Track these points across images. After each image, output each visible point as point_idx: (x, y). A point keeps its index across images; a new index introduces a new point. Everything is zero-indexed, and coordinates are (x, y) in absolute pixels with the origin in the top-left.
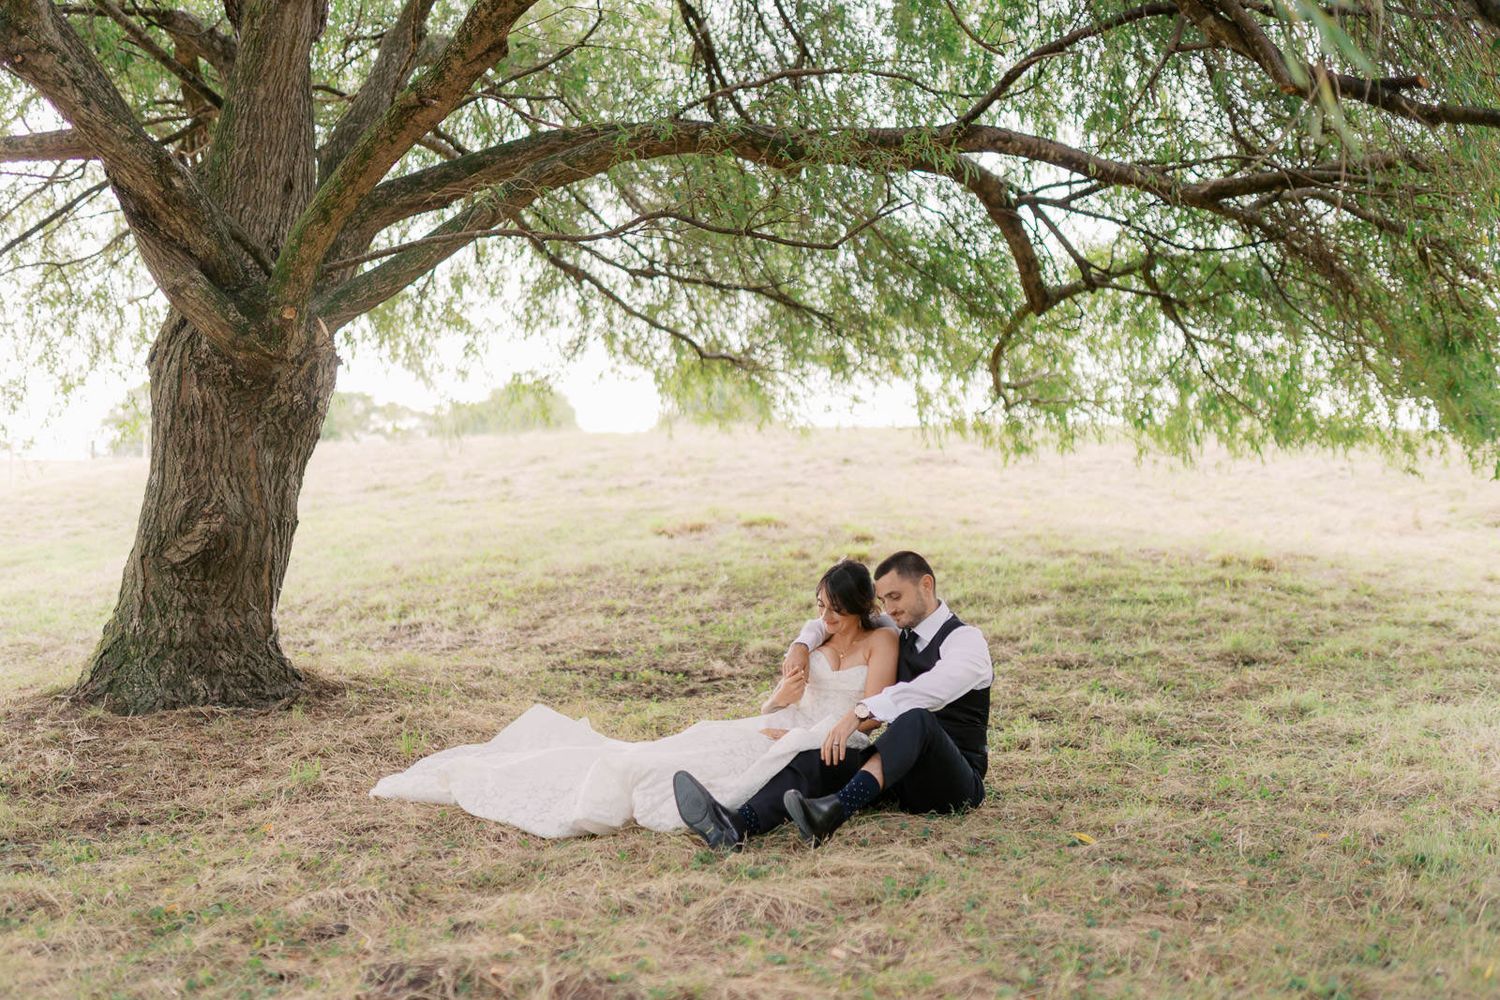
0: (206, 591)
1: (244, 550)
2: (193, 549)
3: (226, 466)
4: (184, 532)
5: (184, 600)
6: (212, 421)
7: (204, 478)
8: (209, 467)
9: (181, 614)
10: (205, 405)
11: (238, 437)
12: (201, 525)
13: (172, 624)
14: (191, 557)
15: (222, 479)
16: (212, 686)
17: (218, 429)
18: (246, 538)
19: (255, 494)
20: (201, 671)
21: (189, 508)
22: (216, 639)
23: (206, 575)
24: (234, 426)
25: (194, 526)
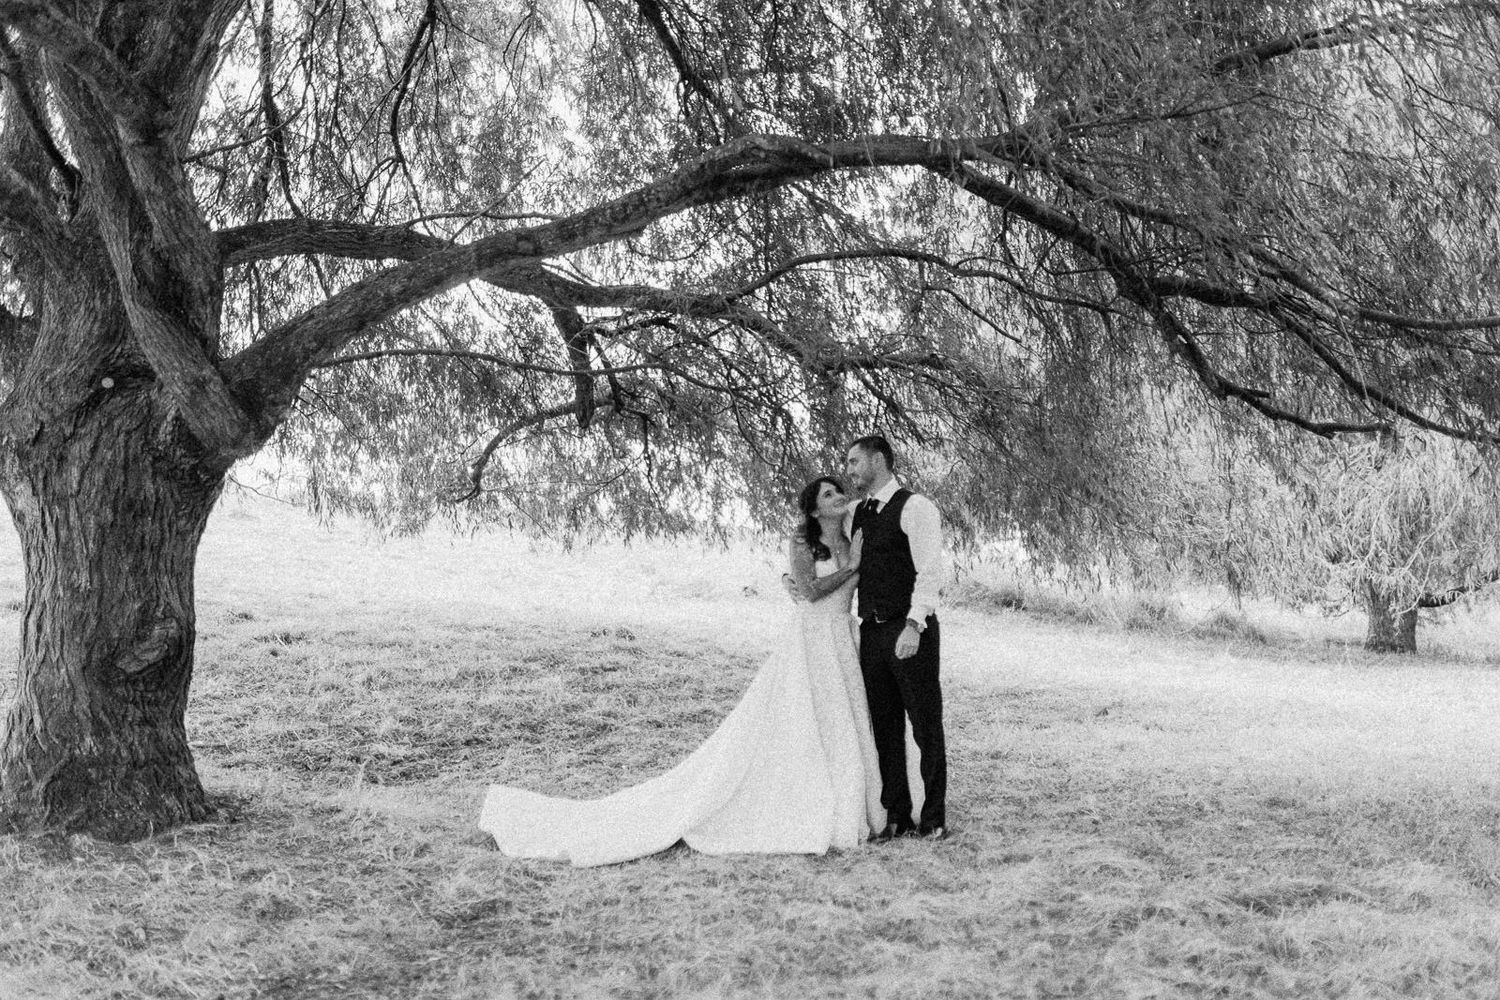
2: (152, 657)
3: (168, 566)
4: (141, 639)
5: (139, 714)
6: (162, 518)
7: (151, 580)
8: (156, 567)
10: (158, 499)
12: (157, 630)
14: (150, 666)
15: (166, 581)
16: (182, 804)
17: (166, 527)
21: (143, 611)
23: (158, 686)
25: (151, 631)
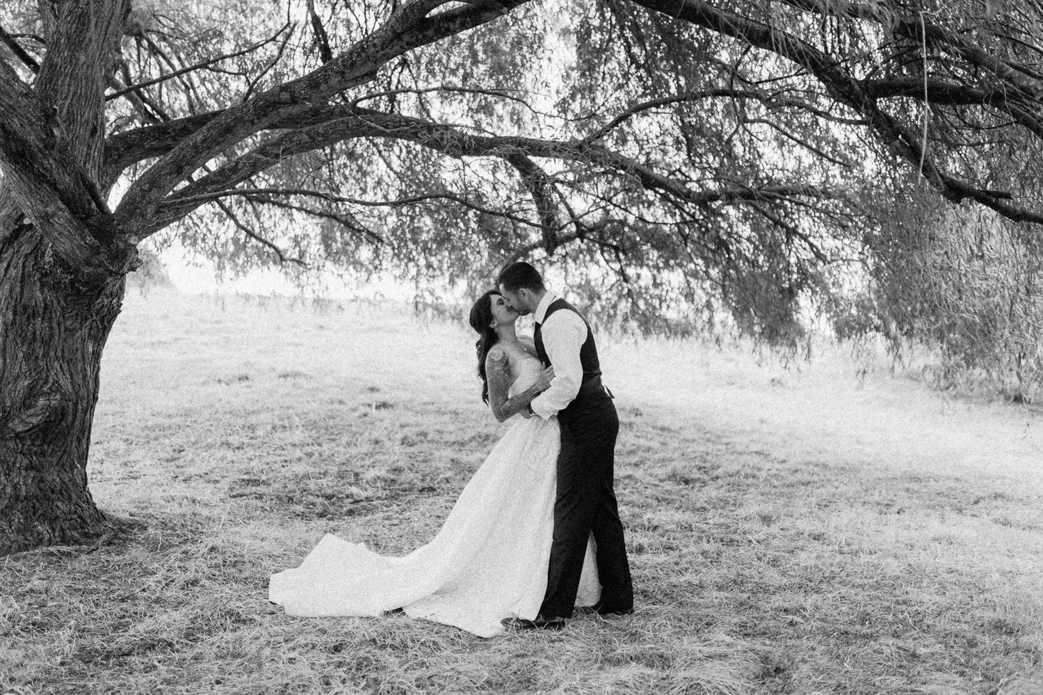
0: (43, 454)
1: (73, 422)
2: (35, 421)
3: (59, 354)
4: (29, 407)
5: (26, 462)
6: (51, 319)
7: (42, 363)
8: (46, 355)
9: (23, 472)
10: (46, 305)
11: (70, 331)
12: (42, 401)
13: (16, 481)
14: (34, 427)
15: (56, 365)
16: (53, 530)
17: (55, 325)
18: (76, 410)
19: (81, 376)
20: (44, 518)
21: (31, 388)
22: (53, 492)
23: (44, 442)
24: (69, 323)
25: (36, 402)
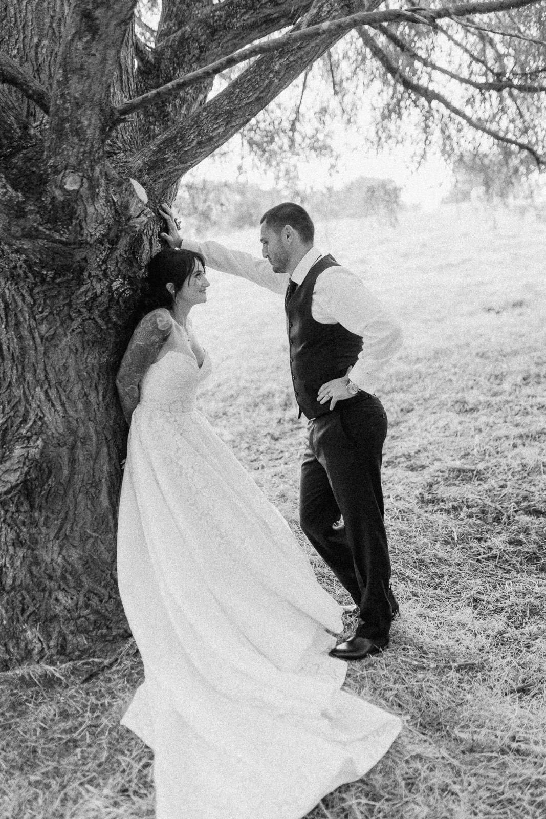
0: (34, 523)
1: (72, 472)
2: (13, 478)
3: (42, 376)
5: (12, 535)
6: (18, 324)
8: (21, 378)
11: (50, 340)
12: (18, 450)
14: (13, 488)
15: (39, 392)
16: (49, 637)
17: (25, 333)
18: (73, 461)
19: (80, 406)
20: (35, 618)
22: (50, 578)
23: (32, 507)
24: (44, 328)
25: (11, 451)
